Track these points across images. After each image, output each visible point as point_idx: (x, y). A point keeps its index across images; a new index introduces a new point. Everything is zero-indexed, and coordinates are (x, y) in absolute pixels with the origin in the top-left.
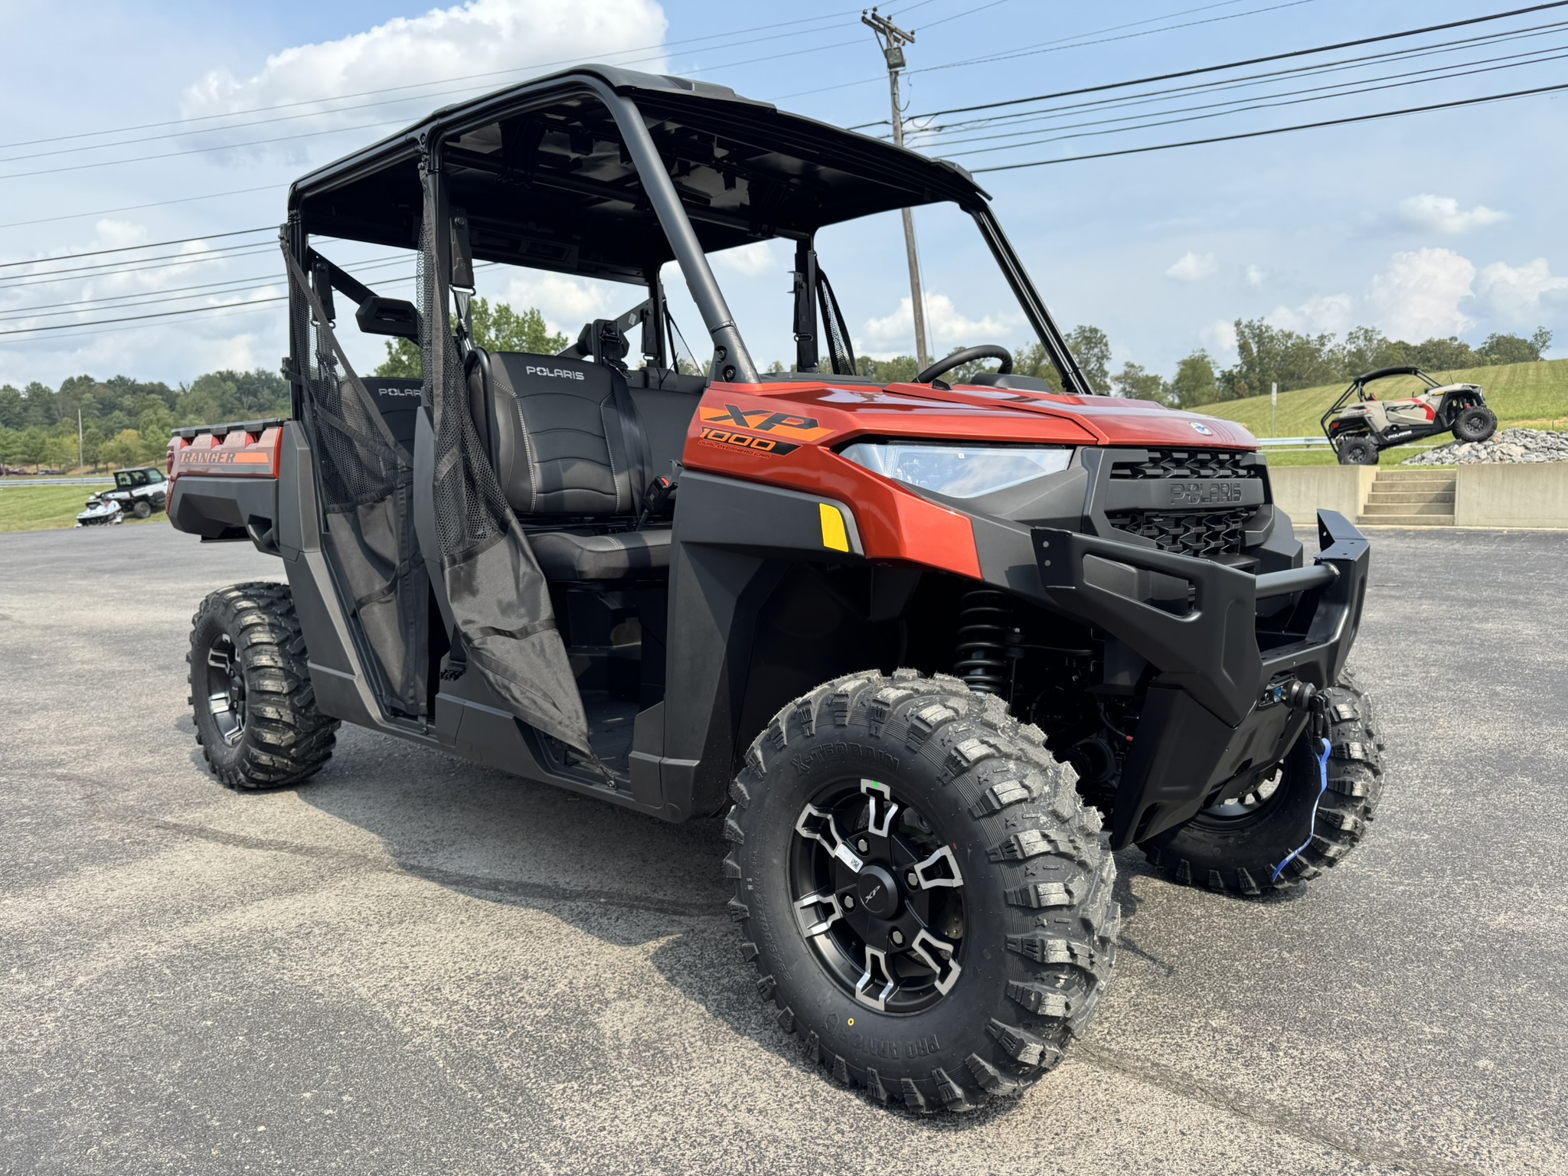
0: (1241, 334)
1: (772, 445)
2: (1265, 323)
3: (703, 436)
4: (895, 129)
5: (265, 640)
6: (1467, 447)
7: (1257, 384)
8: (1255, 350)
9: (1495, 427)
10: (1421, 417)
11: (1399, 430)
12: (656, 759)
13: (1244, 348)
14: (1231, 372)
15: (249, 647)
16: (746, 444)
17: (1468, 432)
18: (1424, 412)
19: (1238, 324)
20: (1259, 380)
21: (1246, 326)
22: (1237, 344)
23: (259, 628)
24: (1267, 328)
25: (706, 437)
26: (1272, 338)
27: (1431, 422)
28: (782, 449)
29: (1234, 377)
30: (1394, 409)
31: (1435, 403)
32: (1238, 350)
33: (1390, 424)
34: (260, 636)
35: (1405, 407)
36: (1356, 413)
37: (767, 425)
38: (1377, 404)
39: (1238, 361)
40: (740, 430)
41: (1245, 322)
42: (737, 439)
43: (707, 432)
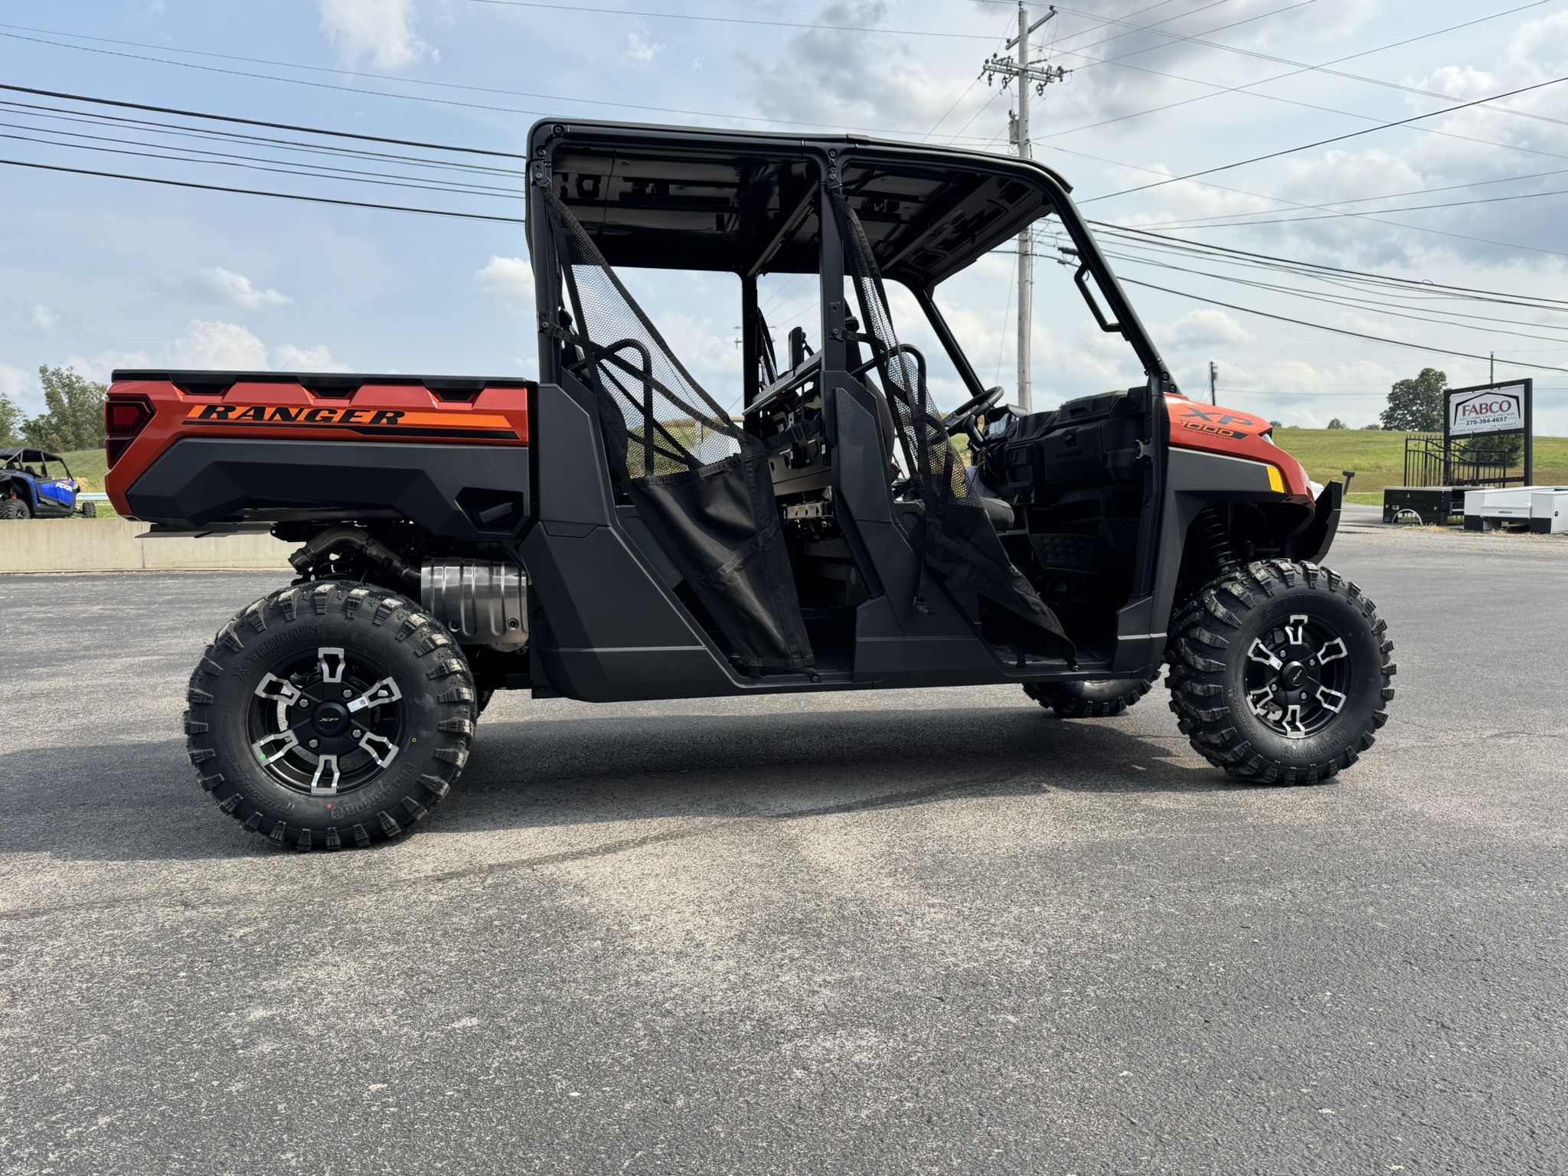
0: (47, 382)
1: (1232, 433)
2: (75, 373)
7: (70, 437)
8: (66, 401)
13: (52, 398)
14: (36, 423)
19: (43, 370)
20: (73, 433)
21: (53, 374)
22: (43, 392)
24: (78, 378)
26: (84, 390)
28: (1238, 435)
29: (41, 428)
32: (45, 398)
39: (47, 411)
41: (51, 369)
42: (1208, 428)
43: (1185, 423)
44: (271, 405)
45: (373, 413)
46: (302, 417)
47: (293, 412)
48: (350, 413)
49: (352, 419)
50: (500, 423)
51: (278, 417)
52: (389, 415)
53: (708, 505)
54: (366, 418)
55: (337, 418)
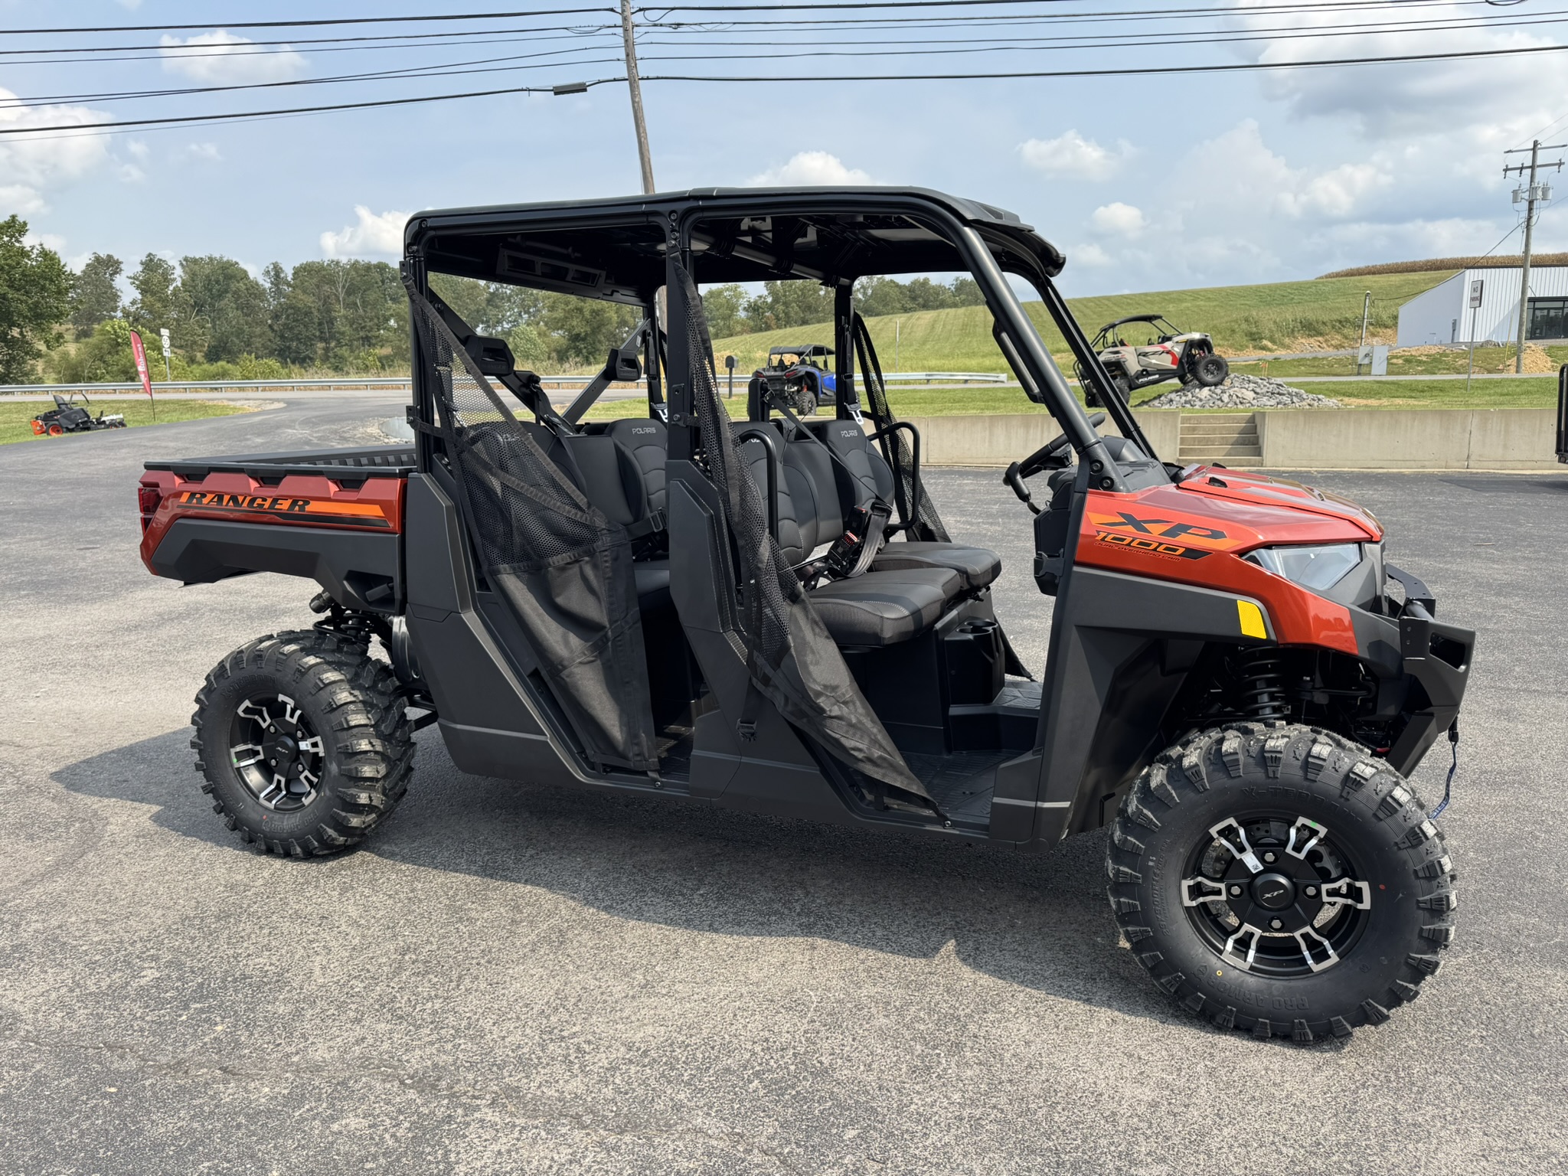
1: (1181, 551)
3: (1099, 538)
4: (625, 19)
5: (363, 721)
6: (1206, 391)
9: (1227, 374)
10: (1167, 362)
11: (1149, 374)
12: (1032, 804)
15: (344, 729)
16: (1151, 548)
17: (1209, 378)
18: (1169, 358)
23: (352, 707)
25: (1103, 539)
27: (1175, 367)
28: (1192, 553)
30: (1145, 355)
31: (1178, 350)
33: (1141, 369)
34: (358, 719)
35: (1154, 353)
36: (1112, 357)
37: (1172, 533)
38: (1131, 349)
40: (1142, 536)
42: (1140, 543)
43: (1102, 535)
44: (227, 494)
45: (290, 501)
46: (245, 504)
47: (240, 499)
48: (275, 501)
49: (277, 507)
50: (373, 512)
51: (231, 503)
52: (300, 503)
53: (559, 595)
54: (285, 505)
55: (267, 505)
